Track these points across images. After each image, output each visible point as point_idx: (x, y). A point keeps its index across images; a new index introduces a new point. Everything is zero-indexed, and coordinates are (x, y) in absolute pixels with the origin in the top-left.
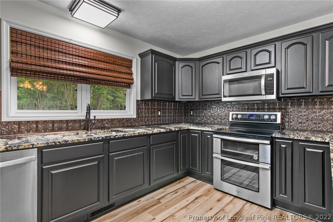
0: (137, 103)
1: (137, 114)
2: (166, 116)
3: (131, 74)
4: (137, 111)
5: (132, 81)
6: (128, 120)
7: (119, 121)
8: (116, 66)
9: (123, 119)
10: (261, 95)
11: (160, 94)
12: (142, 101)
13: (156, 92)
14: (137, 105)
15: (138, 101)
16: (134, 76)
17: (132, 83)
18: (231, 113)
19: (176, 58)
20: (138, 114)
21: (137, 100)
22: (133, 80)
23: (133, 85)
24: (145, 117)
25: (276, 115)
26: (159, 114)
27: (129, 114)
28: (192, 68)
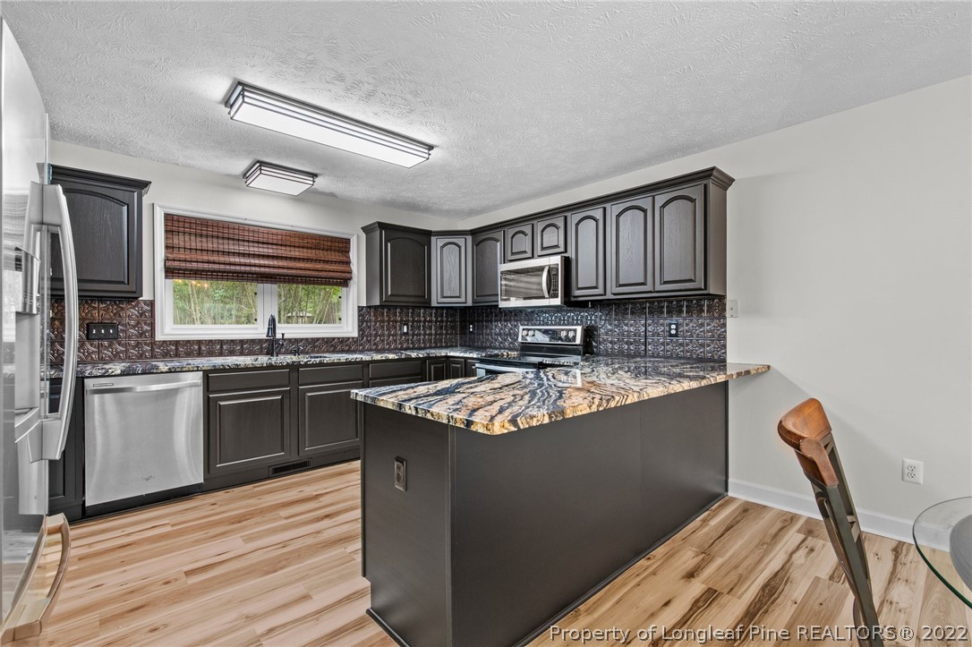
0: (359, 311)
1: (359, 331)
2: (419, 335)
3: (348, 263)
4: (359, 326)
5: (348, 275)
6: (343, 341)
7: (327, 343)
8: (321, 252)
9: (334, 339)
10: (543, 297)
11: (396, 296)
12: (369, 307)
13: (389, 293)
14: (359, 316)
15: (360, 309)
16: (354, 267)
17: (350, 279)
18: (521, 328)
19: (431, 231)
20: (361, 329)
21: (359, 307)
22: (350, 272)
23: (352, 282)
24: (376, 336)
25: (575, 331)
26: (405, 330)
27: (345, 330)
28: (459, 247)
